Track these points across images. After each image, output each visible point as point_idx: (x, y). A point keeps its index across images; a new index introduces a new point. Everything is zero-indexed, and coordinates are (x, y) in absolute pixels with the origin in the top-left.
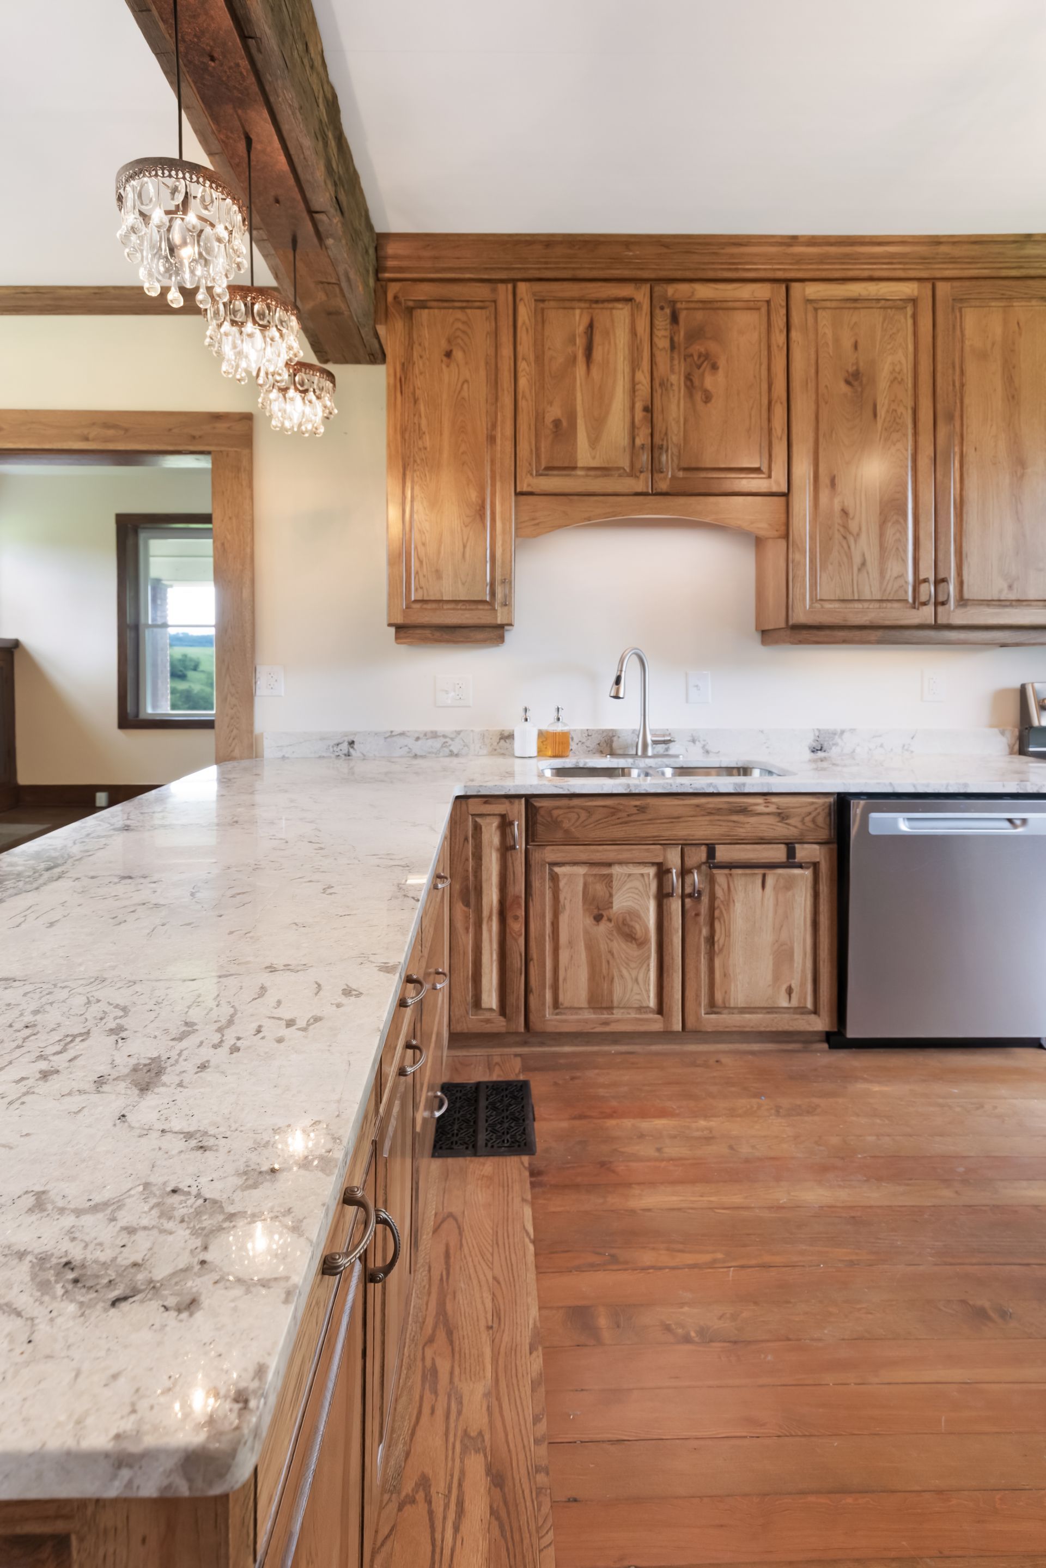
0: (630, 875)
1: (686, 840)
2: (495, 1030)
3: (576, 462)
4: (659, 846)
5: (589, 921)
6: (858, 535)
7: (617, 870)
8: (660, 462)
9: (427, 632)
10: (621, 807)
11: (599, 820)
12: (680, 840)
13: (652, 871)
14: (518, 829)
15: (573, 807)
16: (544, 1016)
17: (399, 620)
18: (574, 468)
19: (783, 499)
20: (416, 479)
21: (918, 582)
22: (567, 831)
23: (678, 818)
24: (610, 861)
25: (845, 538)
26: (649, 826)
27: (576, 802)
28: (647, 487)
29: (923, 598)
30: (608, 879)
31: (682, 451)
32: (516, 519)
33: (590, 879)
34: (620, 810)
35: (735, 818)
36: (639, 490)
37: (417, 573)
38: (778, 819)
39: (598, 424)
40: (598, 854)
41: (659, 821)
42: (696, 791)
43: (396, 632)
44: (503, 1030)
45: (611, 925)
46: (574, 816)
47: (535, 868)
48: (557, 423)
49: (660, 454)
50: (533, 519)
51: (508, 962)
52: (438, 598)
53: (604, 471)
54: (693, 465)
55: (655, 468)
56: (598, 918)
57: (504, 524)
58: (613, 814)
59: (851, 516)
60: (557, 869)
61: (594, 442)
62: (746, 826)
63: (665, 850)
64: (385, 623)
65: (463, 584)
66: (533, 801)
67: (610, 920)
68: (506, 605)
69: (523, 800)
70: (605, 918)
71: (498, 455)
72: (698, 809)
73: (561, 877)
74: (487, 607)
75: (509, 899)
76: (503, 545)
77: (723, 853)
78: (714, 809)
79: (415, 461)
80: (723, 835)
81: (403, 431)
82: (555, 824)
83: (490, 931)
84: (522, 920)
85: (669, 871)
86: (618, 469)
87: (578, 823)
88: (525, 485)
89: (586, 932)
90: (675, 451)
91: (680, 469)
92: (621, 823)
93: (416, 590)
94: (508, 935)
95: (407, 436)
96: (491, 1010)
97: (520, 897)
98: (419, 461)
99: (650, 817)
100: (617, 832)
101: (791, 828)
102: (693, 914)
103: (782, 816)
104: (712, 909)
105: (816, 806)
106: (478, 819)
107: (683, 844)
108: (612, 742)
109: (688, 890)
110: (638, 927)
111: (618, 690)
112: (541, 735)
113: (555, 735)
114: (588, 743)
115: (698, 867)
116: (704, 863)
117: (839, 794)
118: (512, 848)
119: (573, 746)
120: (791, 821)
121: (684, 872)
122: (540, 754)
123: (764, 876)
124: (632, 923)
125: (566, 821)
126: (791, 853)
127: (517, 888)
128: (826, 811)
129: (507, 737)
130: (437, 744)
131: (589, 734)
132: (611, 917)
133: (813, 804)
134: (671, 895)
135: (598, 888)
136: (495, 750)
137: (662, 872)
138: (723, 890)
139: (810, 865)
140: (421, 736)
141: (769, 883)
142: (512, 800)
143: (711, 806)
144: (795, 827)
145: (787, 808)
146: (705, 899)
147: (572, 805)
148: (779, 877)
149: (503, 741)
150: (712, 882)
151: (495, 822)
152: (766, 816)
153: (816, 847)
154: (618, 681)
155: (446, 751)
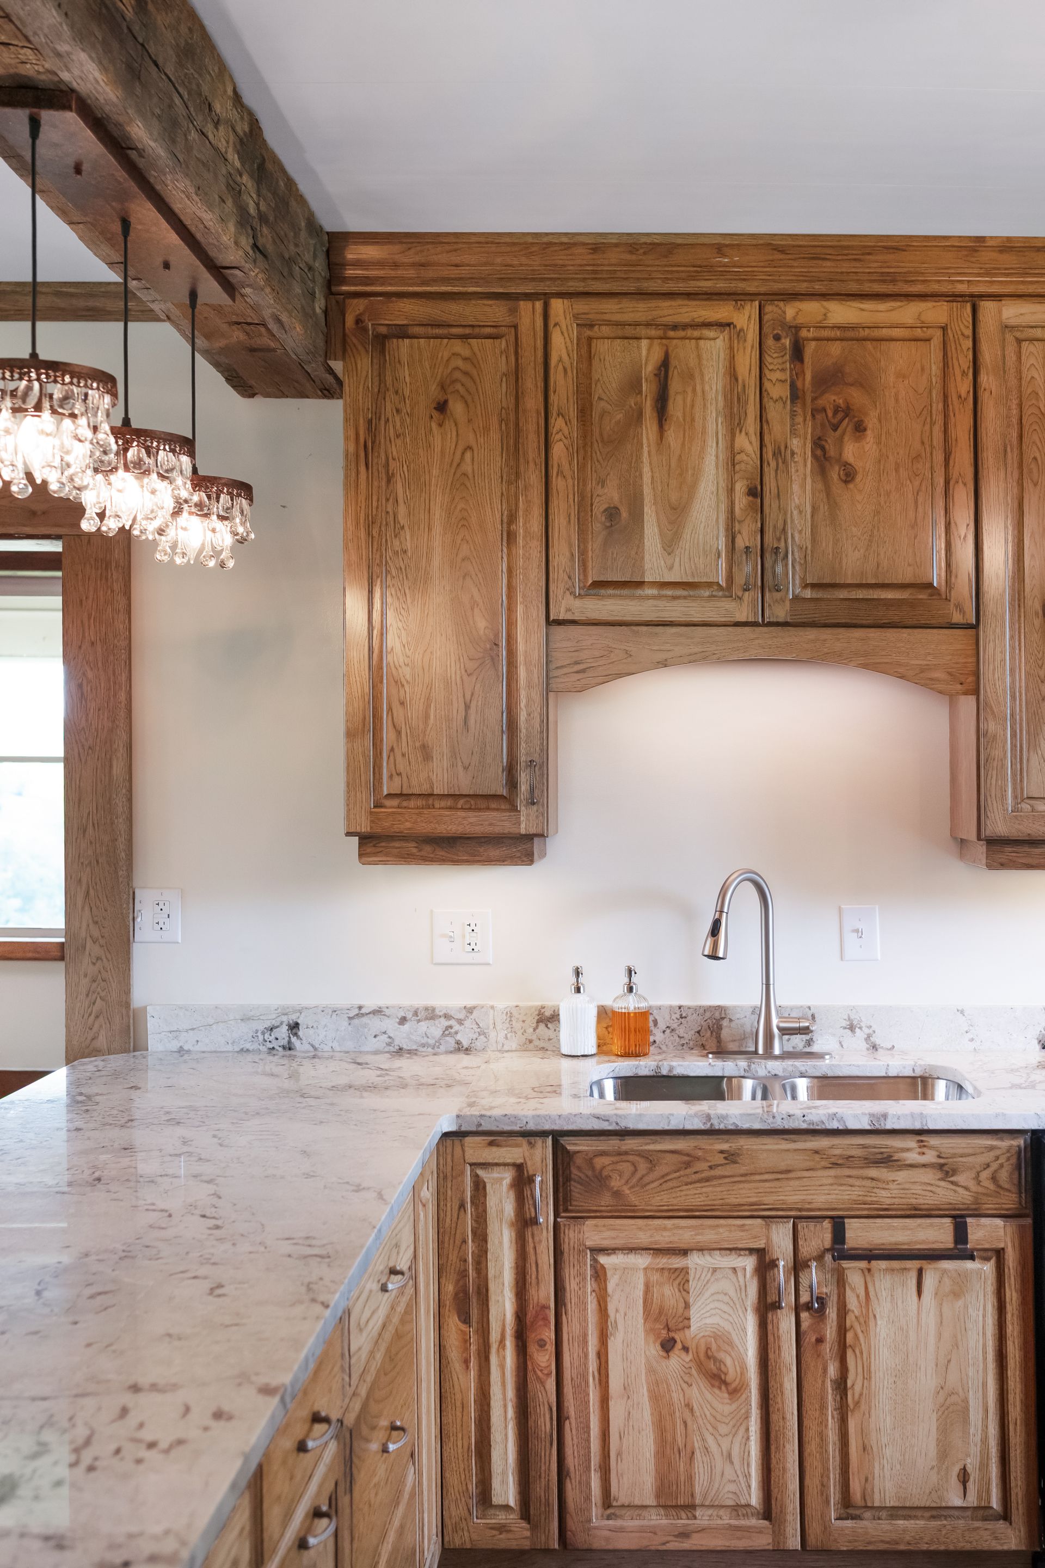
0: (715, 1270)
1: (800, 1210)
2: (515, 1544)
4: (759, 1221)
5: (655, 1350)
7: (695, 1261)
9: (411, 846)
10: (700, 1153)
11: (667, 1174)
12: (791, 1209)
13: (749, 1263)
14: (543, 1190)
15: (626, 1153)
16: (589, 1519)
17: (365, 826)
18: (640, 583)
22: (617, 1194)
23: (786, 1172)
24: (686, 1246)
26: (742, 1186)
27: (631, 1144)
30: (681, 1277)
31: (809, 558)
32: (549, 663)
33: (655, 1277)
34: (698, 1159)
35: (873, 1172)
37: (392, 750)
38: (939, 1175)
39: (676, 515)
40: (666, 1234)
41: (757, 1177)
42: (811, 1126)
43: (361, 845)
44: (528, 1545)
45: (688, 1358)
46: (626, 1168)
47: (569, 1257)
48: (612, 513)
49: (775, 562)
51: (531, 1421)
52: (426, 789)
53: (687, 588)
54: (827, 579)
55: (767, 585)
56: (668, 1346)
57: (528, 671)
58: (688, 1165)
60: (603, 1259)
61: (670, 543)
62: (892, 1186)
63: (768, 1227)
64: (343, 832)
65: (466, 768)
66: (563, 1141)
67: (686, 1349)
68: (537, 802)
69: (550, 1140)
70: (679, 1346)
72: (817, 1157)
73: (609, 1273)
75: (531, 1311)
76: (527, 705)
77: (856, 1233)
78: (841, 1156)
80: (856, 1202)
82: (600, 1181)
83: (502, 1366)
84: (552, 1348)
85: (773, 1264)
87: (634, 1180)
89: (651, 1370)
90: (799, 556)
92: (699, 1181)
93: (391, 777)
94: (530, 1374)
96: (507, 1508)
97: (549, 1308)
99: (743, 1170)
100: (694, 1196)
101: (960, 1190)
102: (813, 1339)
103: (946, 1170)
104: (842, 1330)
105: (998, 1152)
106: (480, 1172)
107: (795, 1218)
108: (720, 1028)
109: (805, 1298)
110: (729, 1361)
111: (715, 946)
112: (604, 1013)
113: (625, 1016)
114: (681, 1031)
115: (820, 1258)
116: (828, 1250)
117: (1034, 1132)
118: (534, 1221)
119: (657, 1035)
120: (960, 1178)
121: (798, 1266)
122: (603, 1048)
123: (920, 1272)
124: (721, 1355)
125: (615, 1176)
126: (961, 1234)
127: (542, 1293)
128: (1014, 1160)
129: (549, 1019)
130: (435, 1029)
131: (682, 1013)
132: (688, 1344)
133: (992, 1148)
134: (780, 1307)
135: (668, 1293)
136: (531, 1041)
137: (765, 1265)
138: (858, 1297)
139: (990, 1254)
140: (409, 1015)
141: (930, 1281)
142: (532, 1139)
143: (837, 1152)
144: (966, 1188)
145: (954, 1156)
146: (832, 1313)
147: (624, 1148)
148: (945, 1271)
149: (542, 1026)
150: (841, 1282)
151: (507, 1176)
152: (922, 1170)
153: (999, 1222)
154: (715, 930)
155: (451, 1043)
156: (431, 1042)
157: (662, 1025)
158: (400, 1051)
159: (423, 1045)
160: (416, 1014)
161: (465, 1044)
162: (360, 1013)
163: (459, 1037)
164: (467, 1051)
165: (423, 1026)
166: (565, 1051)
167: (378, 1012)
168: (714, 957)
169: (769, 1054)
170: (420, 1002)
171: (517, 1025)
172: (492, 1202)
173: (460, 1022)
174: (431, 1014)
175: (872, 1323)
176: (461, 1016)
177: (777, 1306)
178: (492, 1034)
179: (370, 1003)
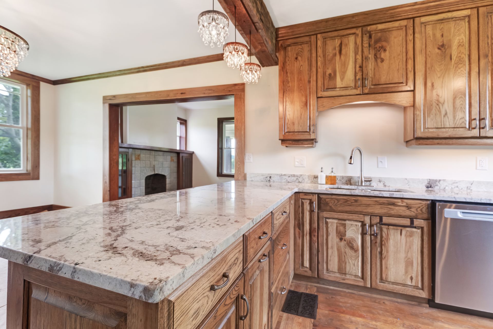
0: (352, 225)
1: (372, 213)
2: (308, 275)
3: (336, 86)
4: (362, 215)
5: (338, 240)
6: (444, 103)
7: (347, 222)
8: (365, 83)
9: (291, 142)
10: (349, 200)
11: (342, 203)
12: (369, 213)
13: (360, 224)
14: (315, 205)
15: (333, 199)
16: (324, 273)
17: (282, 138)
18: (336, 88)
19: (412, 93)
20: (287, 95)
21: (471, 120)
22: (331, 207)
23: (369, 205)
24: (345, 219)
25: (438, 105)
26: (358, 207)
27: (334, 197)
28: (361, 92)
29: (473, 126)
30: (344, 225)
31: (373, 79)
32: (317, 105)
33: (338, 225)
34: (348, 201)
35: (390, 207)
36: (358, 93)
37: (287, 123)
38: (407, 208)
39: (343, 74)
40: (341, 216)
41: (362, 206)
42: (375, 195)
43: (282, 142)
44: (311, 276)
45: (345, 242)
46: (333, 202)
47: (320, 219)
48: (330, 75)
49: (365, 81)
50: (323, 105)
51: (312, 251)
52: (293, 131)
53: (346, 88)
54: (377, 83)
55: (363, 86)
56: (341, 239)
57: (313, 107)
58: (346, 202)
59: (440, 96)
60: (327, 220)
61: (342, 79)
62: (394, 210)
63: (364, 217)
64: (278, 139)
65: (301, 126)
66: (320, 195)
67: (345, 240)
68: (314, 133)
69: (317, 195)
70: (343, 240)
71: (312, 86)
72: (376, 202)
73: (329, 223)
74: (308, 133)
75: (312, 229)
76: (313, 114)
77: (385, 220)
78: (382, 203)
79: (287, 90)
80: (385, 213)
81: (283, 82)
82: (327, 204)
83: (306, 239)
84: (316, 237)
85: (365, 225)
86: (350, 87)
87: (334, 204)
88: (320, 95)
89: (337, 244)
90: (371, 79)
91: (372, 85)
92: (349, 205)
93: (287, 129)
94: (312, 241)
95: (284, 83)
96: (307, 267)
97: (316, 228)
98: (288, 90)
99: (359, 204)
100: (348, 208)
101: (412, 212)
102: (374, 242)
103: (408, 207)
104: (381, 241)
105: (422, 204)
106: (303, 200)
107: (371, 215)
108: (351, 180)
109: (373, 233)
110: (355, 244)
111: (351, 161)
112: (327, 177)
113: (331, 177)
114: (343, 181)
115: (376, 224)
116: (378, 223)
117: (432, 200)
118: (313, 211)
119: (338, 181)
120: (412, 210)
121: (371, 226)
122: (327, 183)
123: (401, 230)
124: (353, 243)
125: (330, 203)
126: (412, 222)
127: (315, 225)
128: (427, 206)
129: (316, 177)
130: (295, 179)
131: (343, 177)
132: (346, 239)
133: (421, 203)
134: (367, 234)
135: (341, 228)
136: (313, 181)
137: (363, 225)
138: (385, 234)
139: (420, 228)
140: (290, 176)
141: (404, 232)
142: (313, 195)
143: (381, 201)
144: (414, 212)
145: (411, 204)
146: (379, 237)
147: (332, 198)
148: (408, 230)
149: (315, 179)
150: (381, 230)
151: (308, 201)
152: (402, 207)
153: (423, 221)
154: (351, 158)
155: (298, 181)
156: (294, 181)
157: (339, 179)
158: (289, 182)
159: (293, 181)
160: (291, 175)
161: (300, 181)
162: (282, 175)
163: (299, 180)
164: (301, 183)
165: (293, 178)
166: (319, 183)
167: (285, 175)
168: (350, 163)
169: (362, 185)
170: (292, 173)
171: (310, 178)
172: (305, 206)
173: (299, 177)
174: (294, 176)
175: (389, 240)
176: (299, 176)
177: (366, 234)
178: (305, 180)
179: (283, 173)
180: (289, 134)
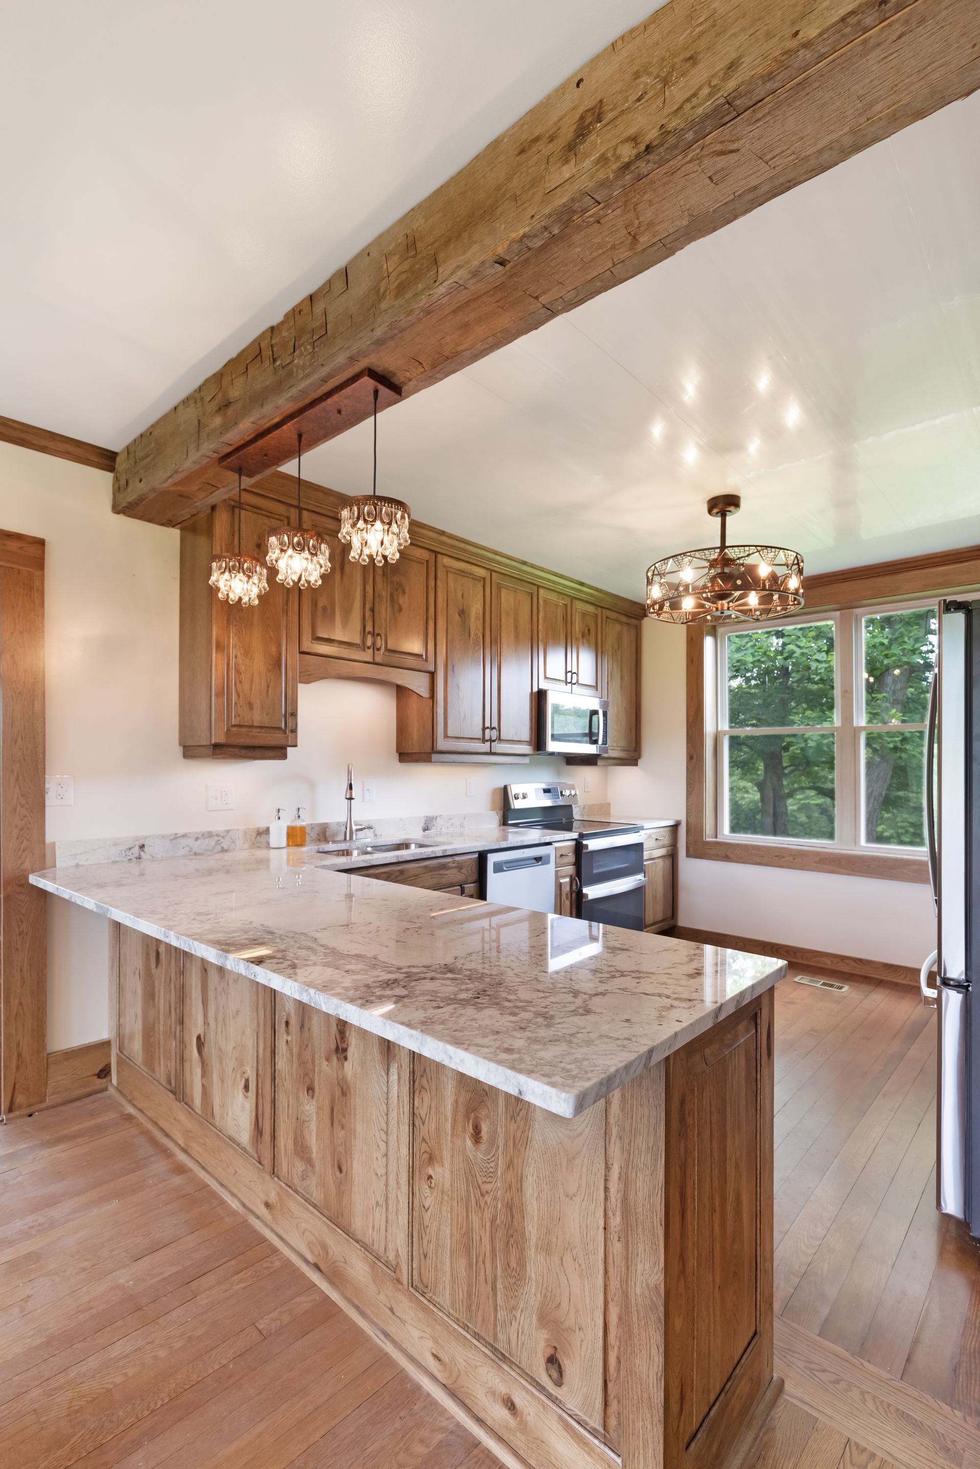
19: (430, 675)
65: (267, 714)
112: (289, 829)
113: (296, 828)
114: (312, 834)
122: (288, 844)
129: (265, 832)
130: (212, 842)
136: (256, 843)
140: (200, 836)
149: (262, 836)
155: (219, 848)
156: (210, 848)
157: (310, 832)
158: (196, 854)
159: (206, 850)
160: (203, 835)
161: (226, 848)
162: (176, 837)
163: (223, 845)
164: (226, 851)
165: (206, 841)
166: (272, 846)
167: (184, 836)
170: (205, 829)
171: (248, 837)
173: (223, 837)
174: (210, 835)
176: (224, 834)
178: (237, 843)
179: (181, 831)
180: (240, 730)
